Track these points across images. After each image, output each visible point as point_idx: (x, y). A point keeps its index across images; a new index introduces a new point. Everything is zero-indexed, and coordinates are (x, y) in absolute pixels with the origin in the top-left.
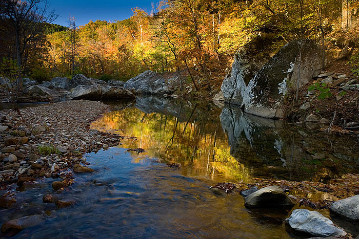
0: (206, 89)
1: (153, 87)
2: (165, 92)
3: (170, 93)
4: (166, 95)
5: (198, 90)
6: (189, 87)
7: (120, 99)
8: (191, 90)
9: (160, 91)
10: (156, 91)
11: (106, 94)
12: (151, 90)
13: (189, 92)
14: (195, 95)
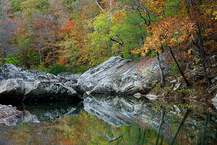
0: (204, 84)
1: (119, 82)
2: (138, 91)
3: (145, 92)
4: (138, 95)
5: (189, 85)
6: (175, 81)
7: (54, 101)
8: (178, 86)
9: (129, 89)
10: (123, 89)
11: (32, 93)
12: (116, 88)
13: (175, 89)
14: (184, 95)
